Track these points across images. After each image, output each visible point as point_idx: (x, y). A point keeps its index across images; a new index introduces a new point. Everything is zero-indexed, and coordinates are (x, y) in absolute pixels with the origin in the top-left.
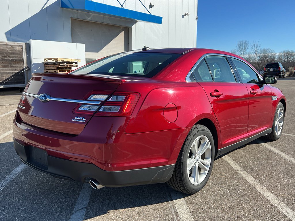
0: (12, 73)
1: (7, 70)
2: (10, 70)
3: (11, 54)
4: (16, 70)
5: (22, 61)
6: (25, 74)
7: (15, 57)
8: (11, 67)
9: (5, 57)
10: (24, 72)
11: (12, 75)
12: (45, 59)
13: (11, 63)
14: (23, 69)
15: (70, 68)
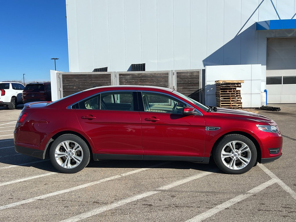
0: (190, 93)
1: (186, 91)
2: (188, 91)
3: (190, 79)
4: (192, 91)
5: (198, 83)
6: (200, 94)
7: (193, 80)
8: (189, 88)
9: (186, 81)
10: (199, 92)
11: (189, 94)
12: (216, 81)
13: (189, 86)
14: (199, 90)
15: (235, 89)
